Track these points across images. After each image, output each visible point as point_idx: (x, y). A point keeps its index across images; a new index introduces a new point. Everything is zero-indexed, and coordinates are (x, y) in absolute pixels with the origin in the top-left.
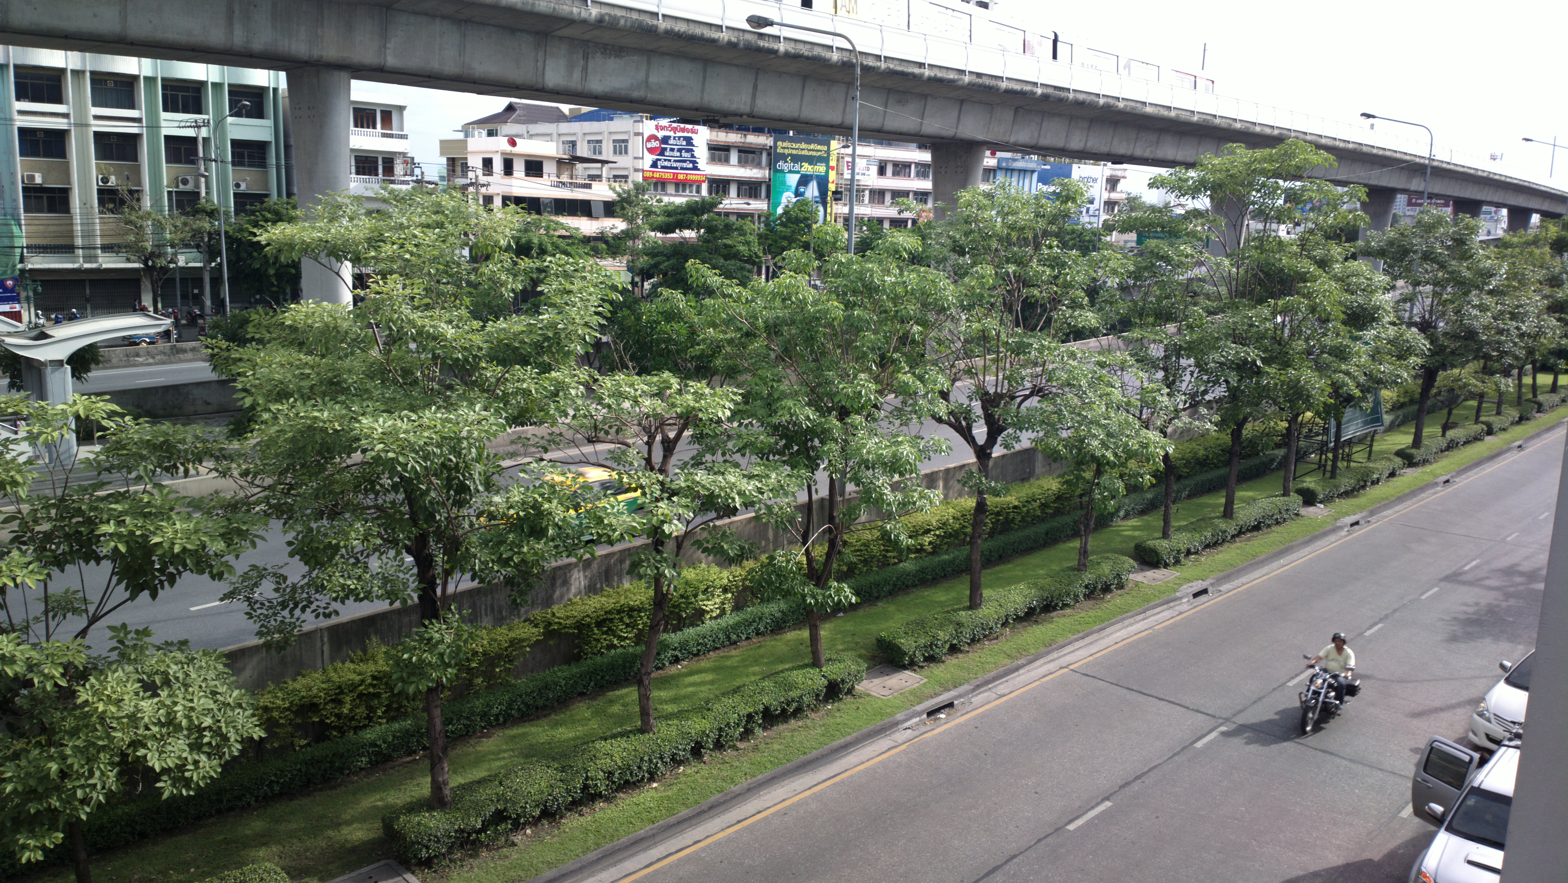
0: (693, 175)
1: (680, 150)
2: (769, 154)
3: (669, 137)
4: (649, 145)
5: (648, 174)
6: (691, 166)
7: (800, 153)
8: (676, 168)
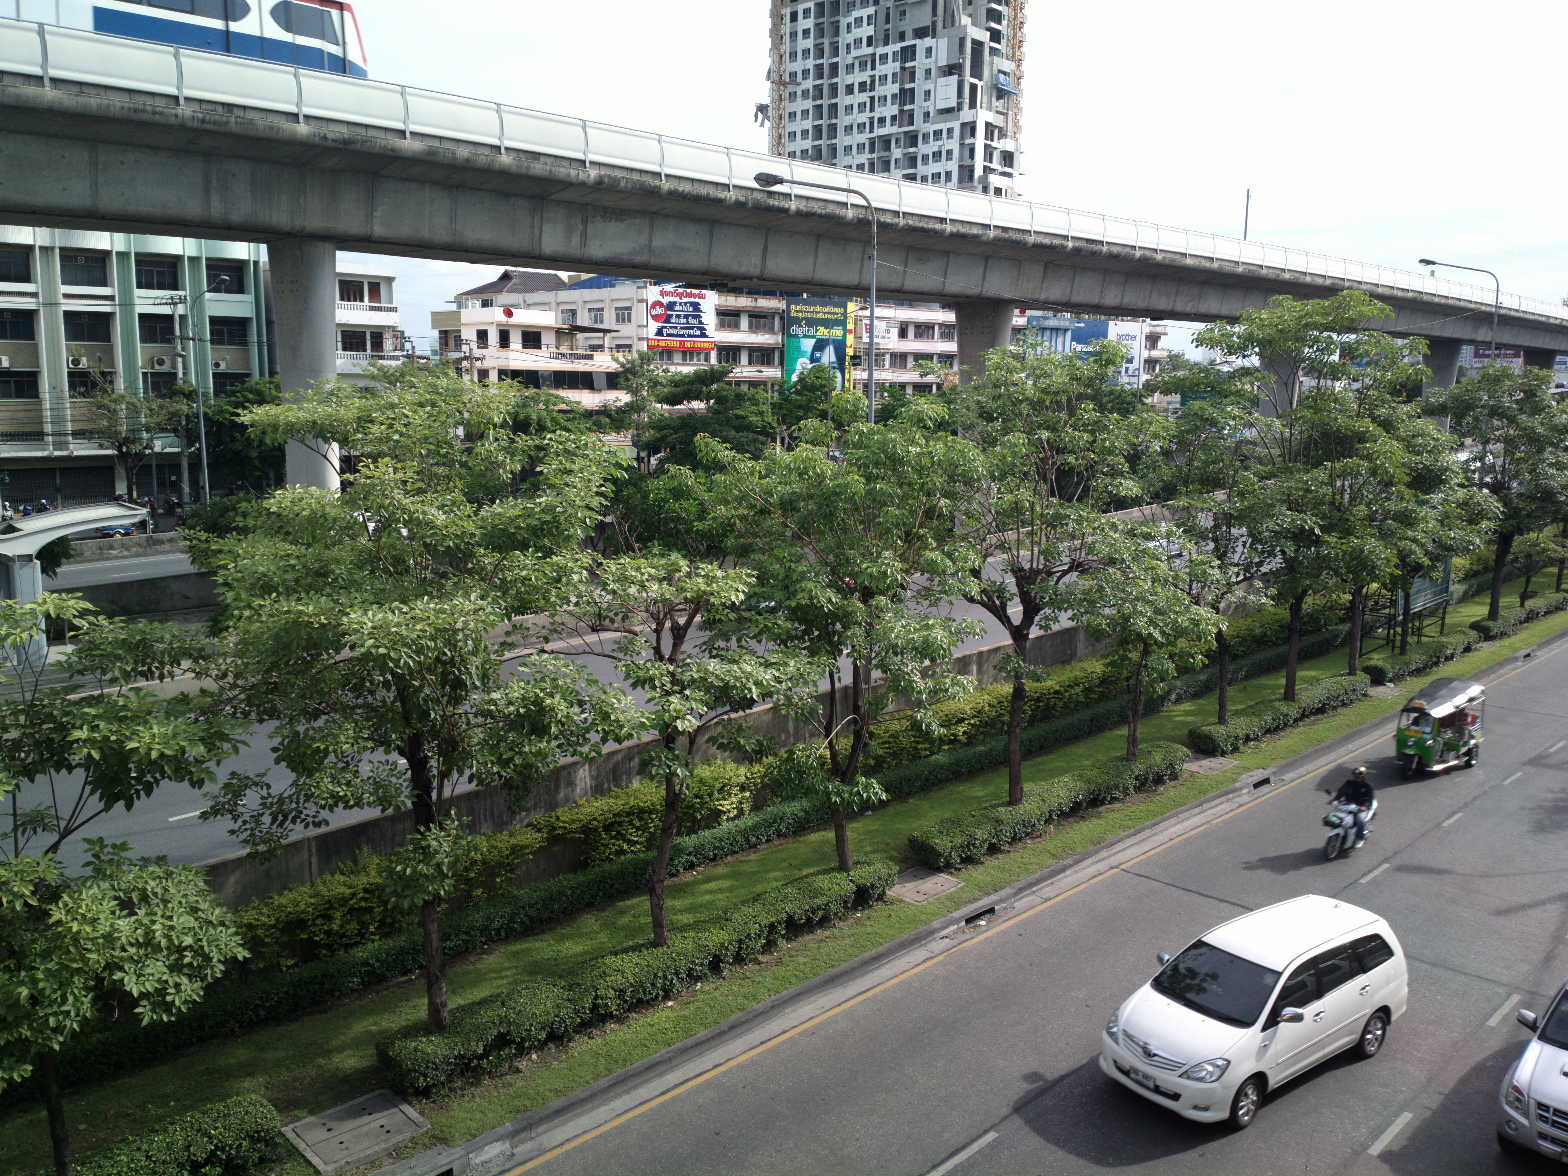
0: (701, 343)
1: (686, 317)
2: (782, 319)
3: (675, 303)
4: (654, 313)
5: (652, 343)
6: (698, 333)
7: (815, 316)
8: (683, 336)
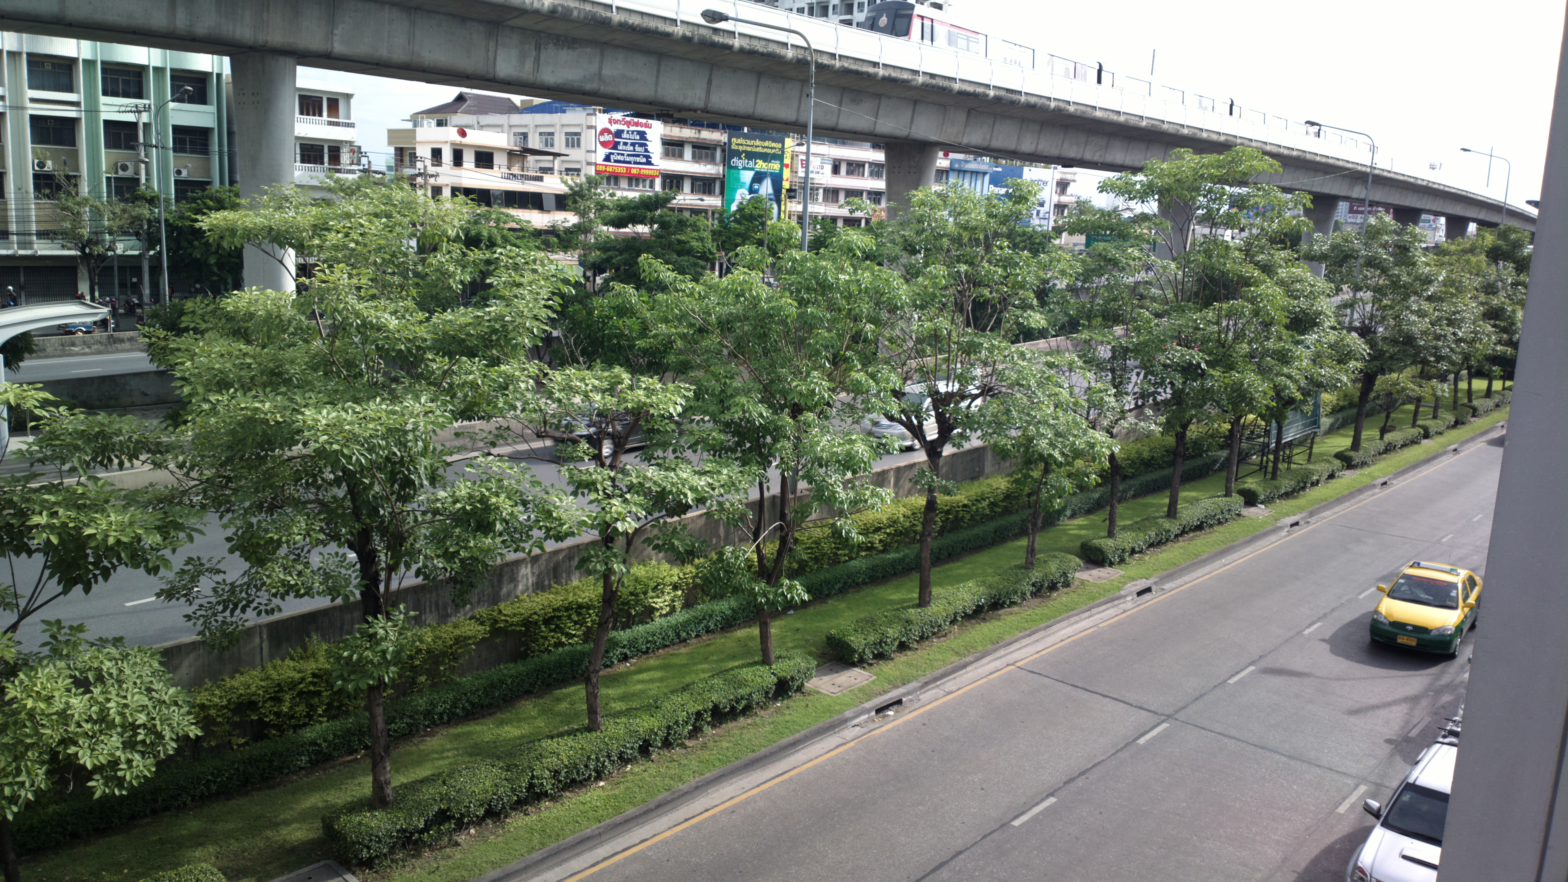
0: (646, 170)
1: (633, 145)
2: (723, 151)
3: (623, 131)
4: (602, 139)
5: (600, 168)
6: (644, 160)
7: (755, 150)
8: (629, 163)
